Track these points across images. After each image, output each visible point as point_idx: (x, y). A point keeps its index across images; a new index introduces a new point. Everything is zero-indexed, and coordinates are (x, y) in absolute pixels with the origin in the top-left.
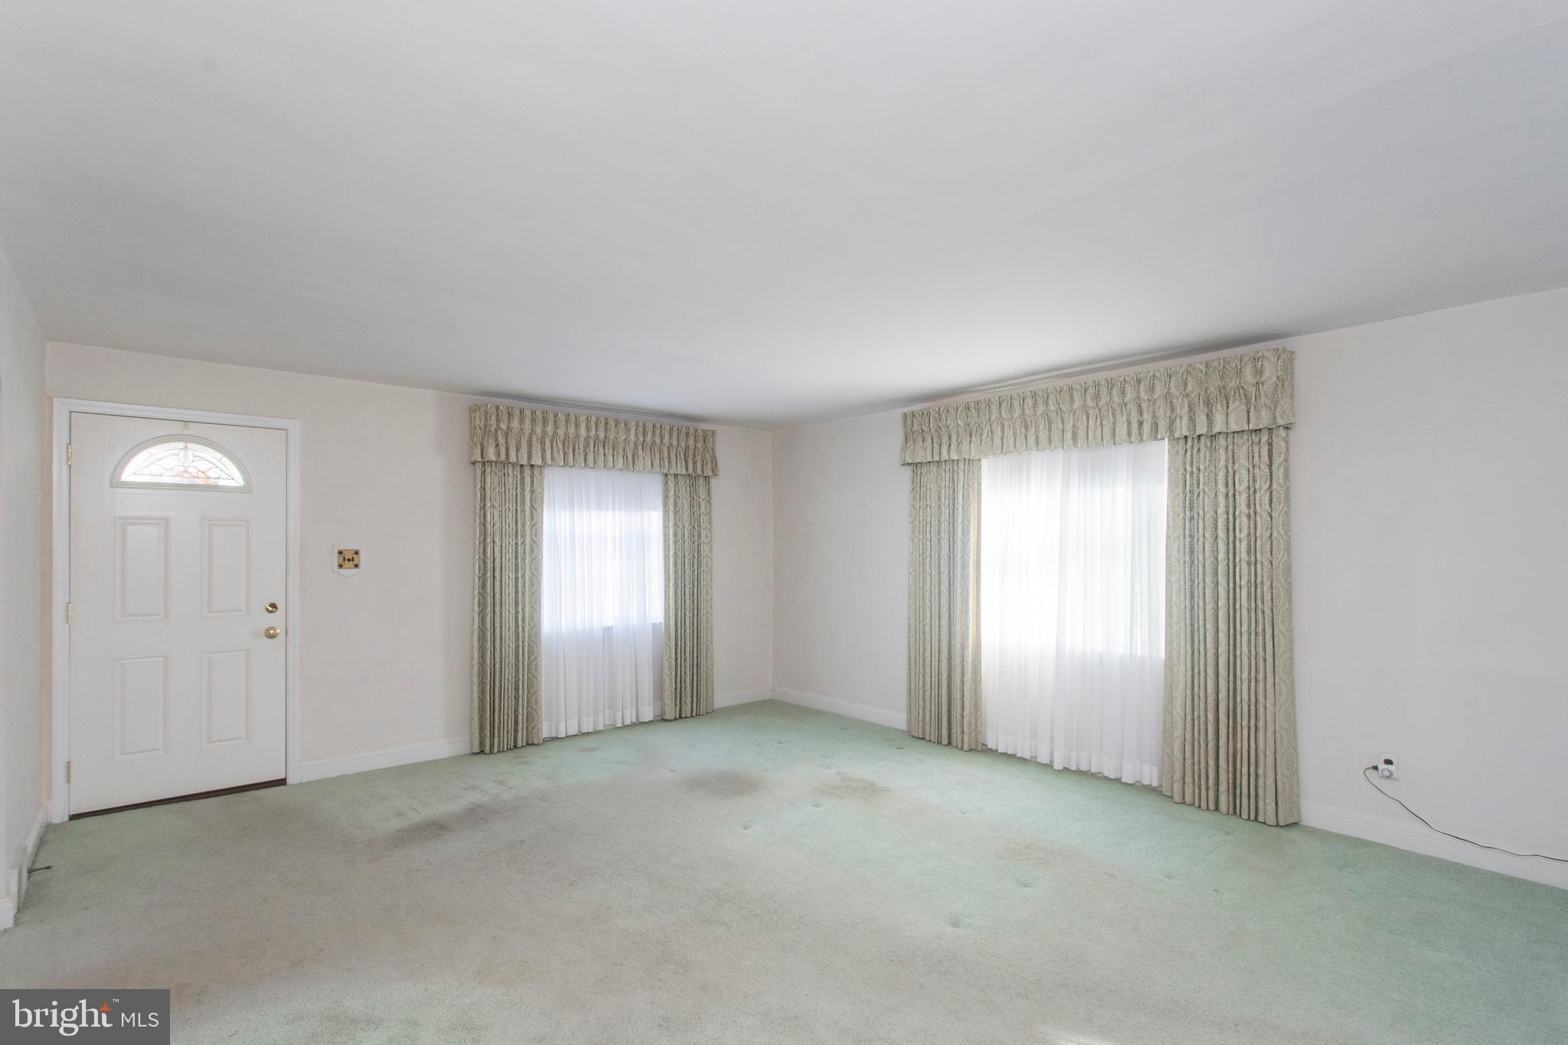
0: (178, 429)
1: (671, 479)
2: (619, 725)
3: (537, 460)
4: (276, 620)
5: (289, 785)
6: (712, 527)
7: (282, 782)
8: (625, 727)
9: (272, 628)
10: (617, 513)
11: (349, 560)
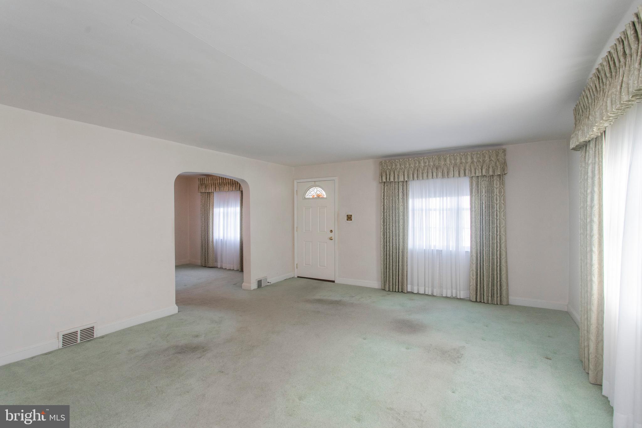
0: (313, 183)
1: (474, 179)
2: (444, 295)
3: (406, 179)
4: (332, 235)
5: (336, 283)
6: (505, 203)
7: (334, 282)
8: (447, 297)
9: (331, 237)
10: (445, 198)
11: (349, 218)
